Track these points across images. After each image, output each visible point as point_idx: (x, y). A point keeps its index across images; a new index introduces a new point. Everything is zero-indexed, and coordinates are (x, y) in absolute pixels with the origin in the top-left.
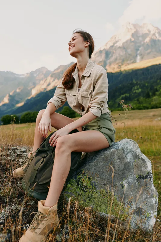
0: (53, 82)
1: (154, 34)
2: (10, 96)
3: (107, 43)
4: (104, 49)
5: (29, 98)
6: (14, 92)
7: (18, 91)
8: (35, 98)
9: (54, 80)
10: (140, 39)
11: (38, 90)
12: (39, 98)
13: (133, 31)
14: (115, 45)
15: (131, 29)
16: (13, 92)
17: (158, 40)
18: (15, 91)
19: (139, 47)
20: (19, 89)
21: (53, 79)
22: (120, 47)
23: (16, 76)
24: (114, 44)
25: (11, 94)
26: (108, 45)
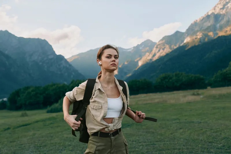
0: (158, 52)
2: (119, 69)
3: (216, 6)
4: (213, 13)
5: (136, 69)
7: (126, 63)
9: (159, 51)
11: (144, 61)
14: (226, 6)
16: (122, 64)
18: (124, 64)
20: (127, 62)
21: (158, 49)
23: (124, 50)
24: (224, 6)
25: (120, 66)
26: (216, 8)
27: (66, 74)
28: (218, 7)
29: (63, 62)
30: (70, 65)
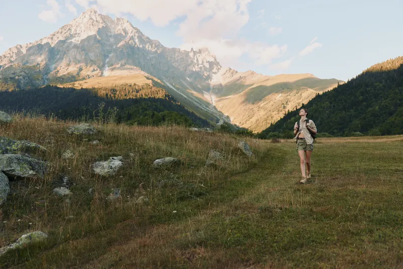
1: (132, 38)
3: (54, 35)
4: (48, 44)
10: (112, 40)
13: (101, 26)
14: (70, 40)
15: (97, 21)
17: (138, 48)
19: (110, 52)
22: (76, 47)
24: (67, 38)
26: (55, 38)
28: (58, 38)
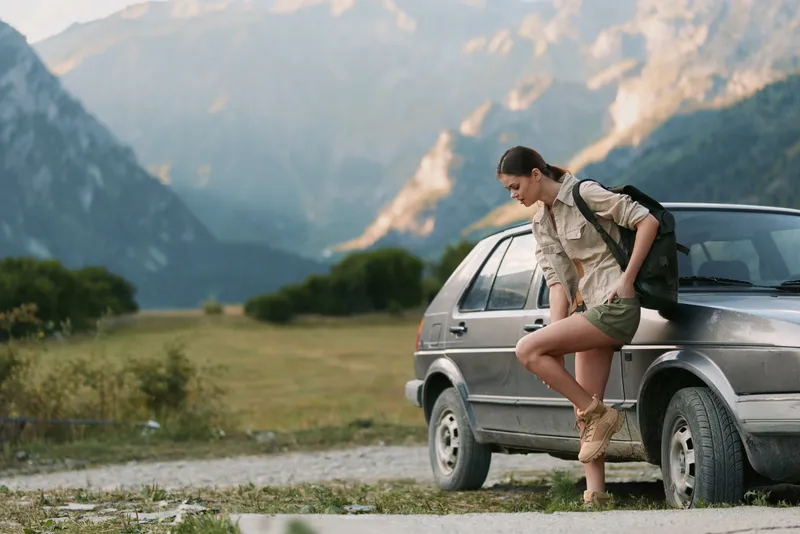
2: (460, 144)
6: (487, 119)
7: (515, 103)
8: (647, 152)
11: (657, 94)
12: (676, 154)
16: (478, 116)
18: (496, 109)
20: (525, 90)
25: (467, 128)
27: (43, 177)
29: (15, 76)
30: (70, 107)
